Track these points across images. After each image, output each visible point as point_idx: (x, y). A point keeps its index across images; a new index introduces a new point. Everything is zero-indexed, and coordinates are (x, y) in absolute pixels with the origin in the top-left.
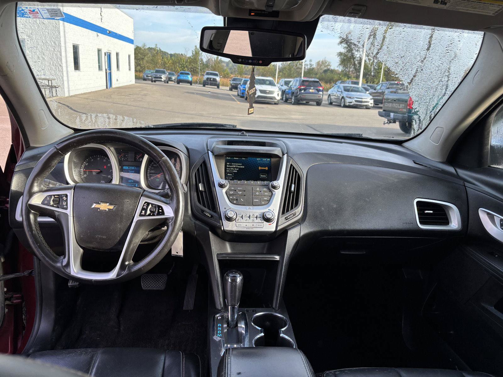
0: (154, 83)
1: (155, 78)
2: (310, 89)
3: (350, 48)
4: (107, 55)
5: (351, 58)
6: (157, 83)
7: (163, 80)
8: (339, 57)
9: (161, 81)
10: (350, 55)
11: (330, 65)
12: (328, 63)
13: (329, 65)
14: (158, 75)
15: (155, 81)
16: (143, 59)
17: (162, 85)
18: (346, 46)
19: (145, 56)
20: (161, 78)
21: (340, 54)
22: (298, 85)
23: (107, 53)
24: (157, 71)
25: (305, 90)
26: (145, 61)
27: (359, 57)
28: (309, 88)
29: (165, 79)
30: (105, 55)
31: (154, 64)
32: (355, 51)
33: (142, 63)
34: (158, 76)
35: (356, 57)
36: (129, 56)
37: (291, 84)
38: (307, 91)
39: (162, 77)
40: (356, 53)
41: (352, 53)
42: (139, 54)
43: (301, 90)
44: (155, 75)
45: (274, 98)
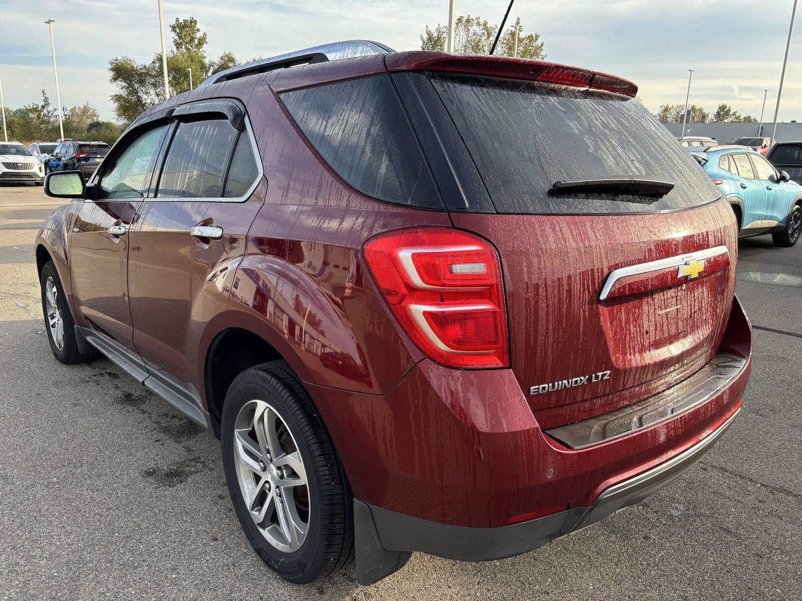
2: (96, 157)
3: (133, 88)
5: (137, 105)
8: (116, 104)
10: (134, 99)
11: (97, 115)
12: (91, 111)
13: (95, 115)
18: (124, 84)
21: (118, 98)
22: (74, 153)
25: (86, 159)
27: (151, 103)
28: (94, 156)
32: (142, 93)
35: (146, 103)
37: (57, 150)
38: (90, 161)
40: (145, 97)
41: (138, 96)
43: (79, 160)
45: (36, 175)
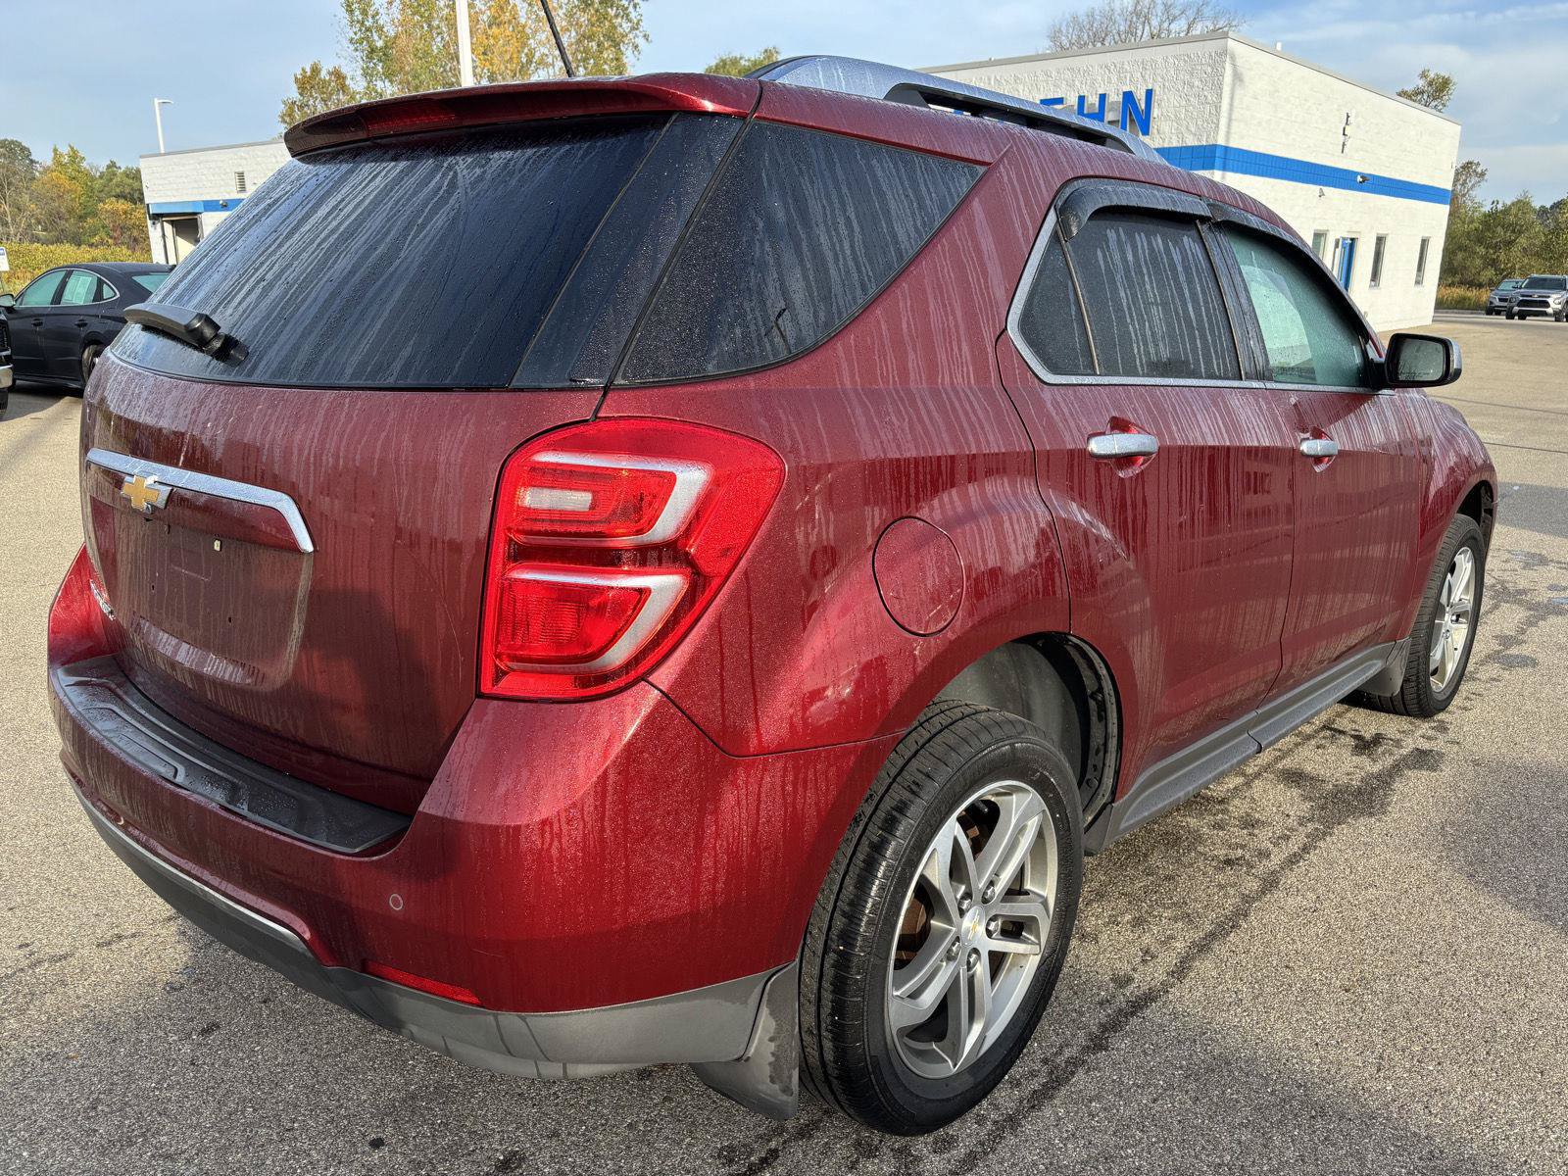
0: (1516, 321)
1: (1522, 303)
4: (1340, 247)
6: (1530, 321)
7: (1550, 310)
9: (1545, 314)
14: (1536, 294)
15: (1522, 316)
16: (1509, 243)
17: (1547, 328)
19: (1520, 232)
20: (1546, 304)
23: (1344, 239)
24: (1535, 284)
26: (1516, 250)
29: (1560, 307)
30: (1337, 246)
31: (1551, 258)
33: (1502, 257)
34: (1535, 298)
36: (1424, 243)
39: (1550, 300)
42: (1499, 229)
44: (1523, 296)
